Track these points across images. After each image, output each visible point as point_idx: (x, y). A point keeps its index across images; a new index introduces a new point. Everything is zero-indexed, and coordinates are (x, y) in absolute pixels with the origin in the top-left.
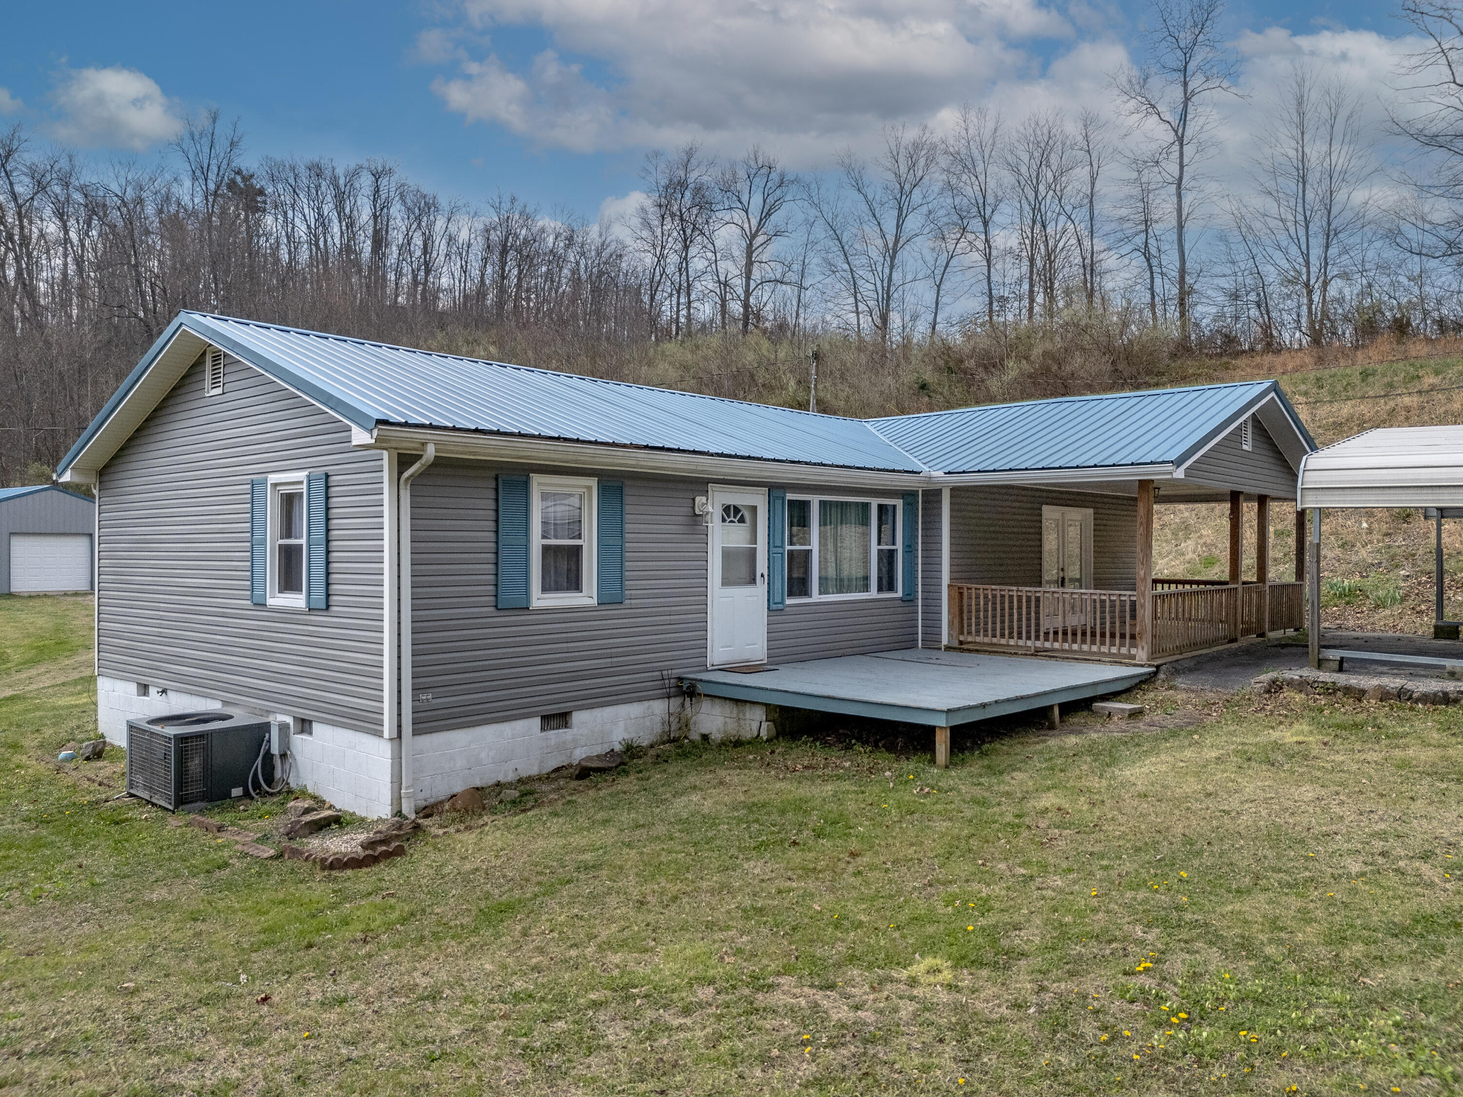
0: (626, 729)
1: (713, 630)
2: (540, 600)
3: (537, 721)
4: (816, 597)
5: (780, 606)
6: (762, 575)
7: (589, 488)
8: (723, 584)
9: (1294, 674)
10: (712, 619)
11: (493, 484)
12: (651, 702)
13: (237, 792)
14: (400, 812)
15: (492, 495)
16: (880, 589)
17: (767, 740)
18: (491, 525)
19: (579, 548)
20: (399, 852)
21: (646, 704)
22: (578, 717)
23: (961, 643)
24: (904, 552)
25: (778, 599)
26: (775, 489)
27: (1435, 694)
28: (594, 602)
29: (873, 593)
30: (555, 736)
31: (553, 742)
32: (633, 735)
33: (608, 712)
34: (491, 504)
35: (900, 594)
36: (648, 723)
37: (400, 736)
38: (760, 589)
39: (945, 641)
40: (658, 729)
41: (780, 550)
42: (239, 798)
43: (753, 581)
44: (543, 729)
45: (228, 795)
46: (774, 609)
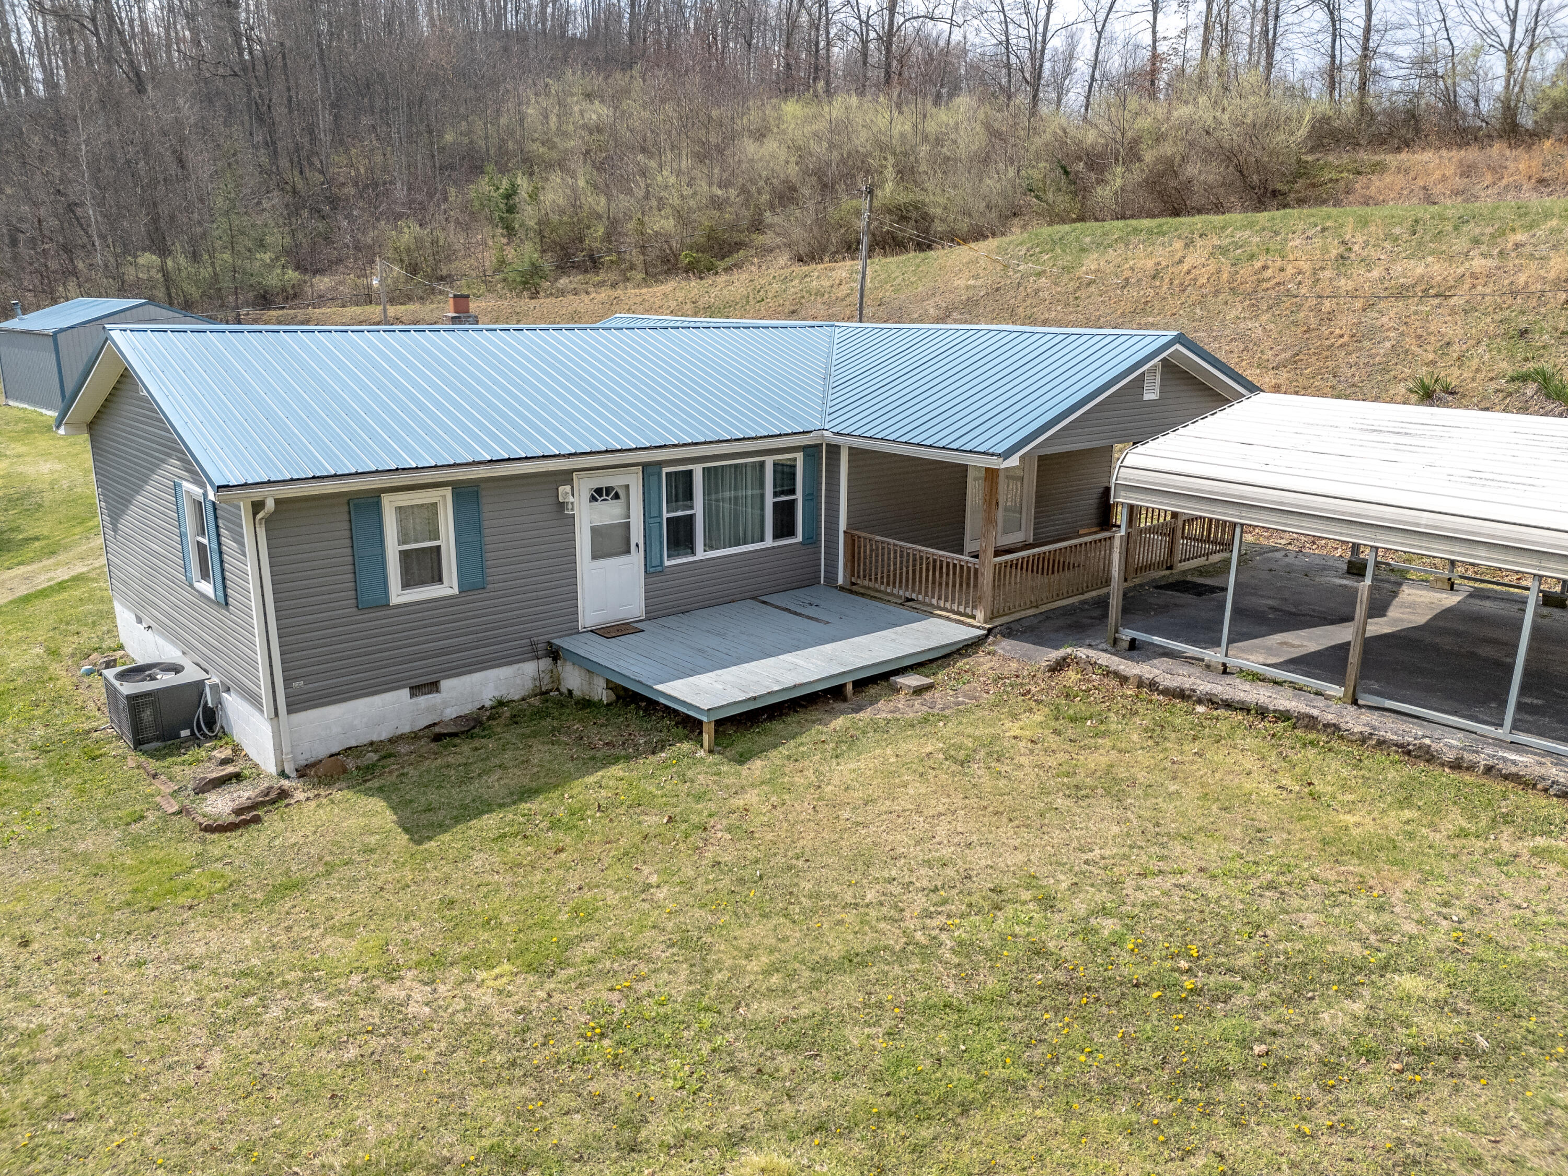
0: (496, 688)
1: (583, 598)
2: (398, 595)
3: (406, 691)
4: (701, 554)
5: (659, 569)
6: (637, 545)
7: (444, 497)
8: (594, 557)
9: (1082, 653)
10: (583, 589)
11: (346, 508)
12: (521, 665)
13: (185, 733)
14: (283, 771)
15: (346, 517)
16: (776, 537)
17: (608, 705)
18: (347, 542)
19: (438, 548)
20: (257, 820)
21: (516, 666)
22: (445, 684)
23: (853, 584)
24: (804, 500)
25: (656, 562)
26: (649, 470)
27: (1175, 690)
28: (456, 591)
29: (769, 542)
30: (424, 701)
31: (423, 706)
32: (504, 692)
33: (477, 677)
34: (346, 525)
35: (799, 538)
36: (518, 681)
37: (277, 714)
38: (636, 559)
39: (840, 581)
40: (529, 685)
41: (658, 520)
42: (187, 739)
43: (628, 552)
44: (412, 695)
45: (178, 736)
46: (652, 570)
